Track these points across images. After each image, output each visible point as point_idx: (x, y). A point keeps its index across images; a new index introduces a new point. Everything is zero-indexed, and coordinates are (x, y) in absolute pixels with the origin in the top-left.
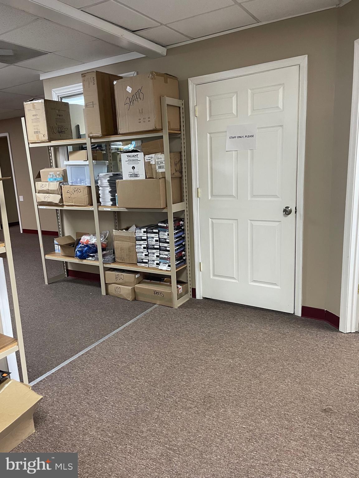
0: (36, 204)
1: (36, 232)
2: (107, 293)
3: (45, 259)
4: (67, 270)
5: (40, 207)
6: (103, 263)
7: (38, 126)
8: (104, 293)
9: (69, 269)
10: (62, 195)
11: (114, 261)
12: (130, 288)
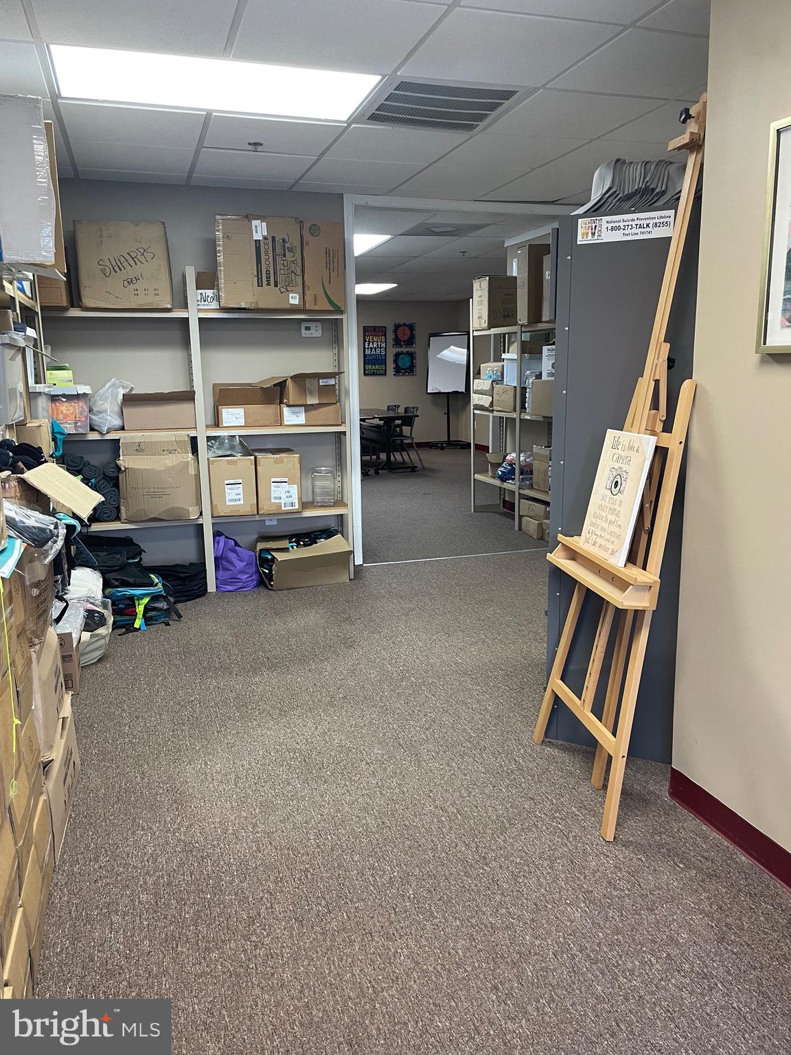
0: (472, 407)
1: (469, 444)
2: (520, 529)
3: (474, 479)
4: (504, 500)
5: (476, 412)
6: (519, 488)
7: (481, 309)
8: (517, 528)
9: (506, 499)
10: (493, 397)
11: (531, 487)
12: (537, 522)
